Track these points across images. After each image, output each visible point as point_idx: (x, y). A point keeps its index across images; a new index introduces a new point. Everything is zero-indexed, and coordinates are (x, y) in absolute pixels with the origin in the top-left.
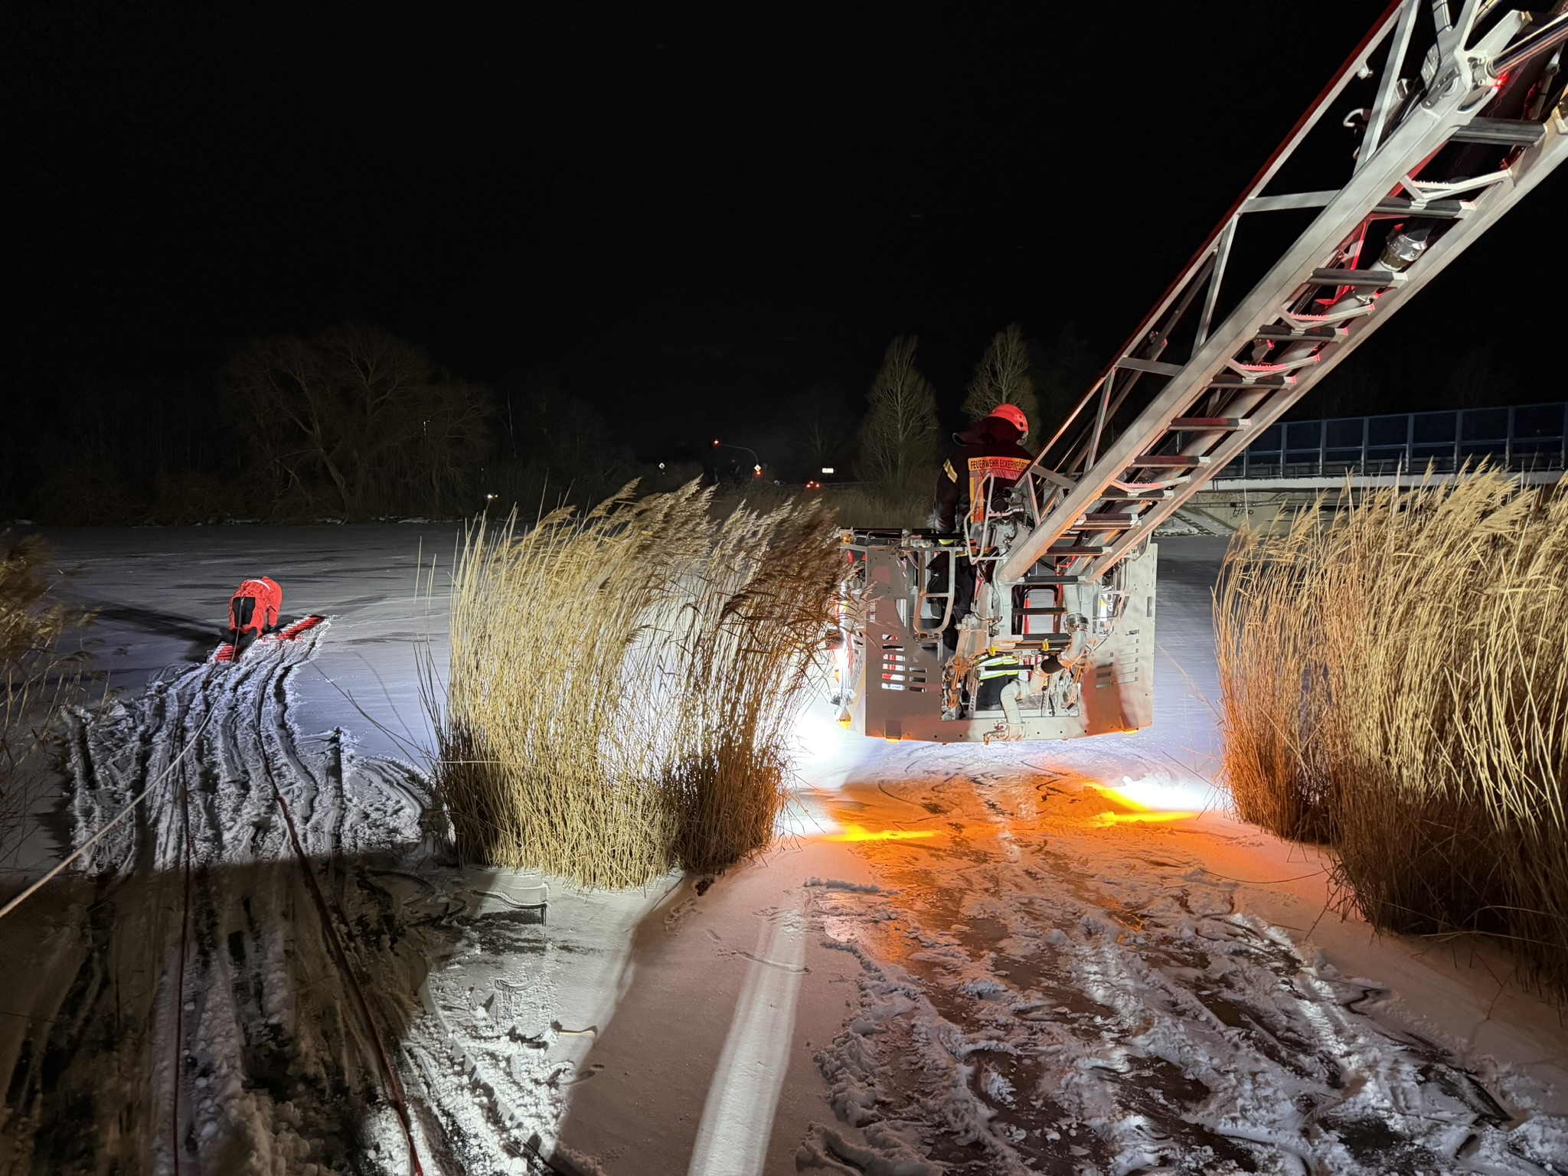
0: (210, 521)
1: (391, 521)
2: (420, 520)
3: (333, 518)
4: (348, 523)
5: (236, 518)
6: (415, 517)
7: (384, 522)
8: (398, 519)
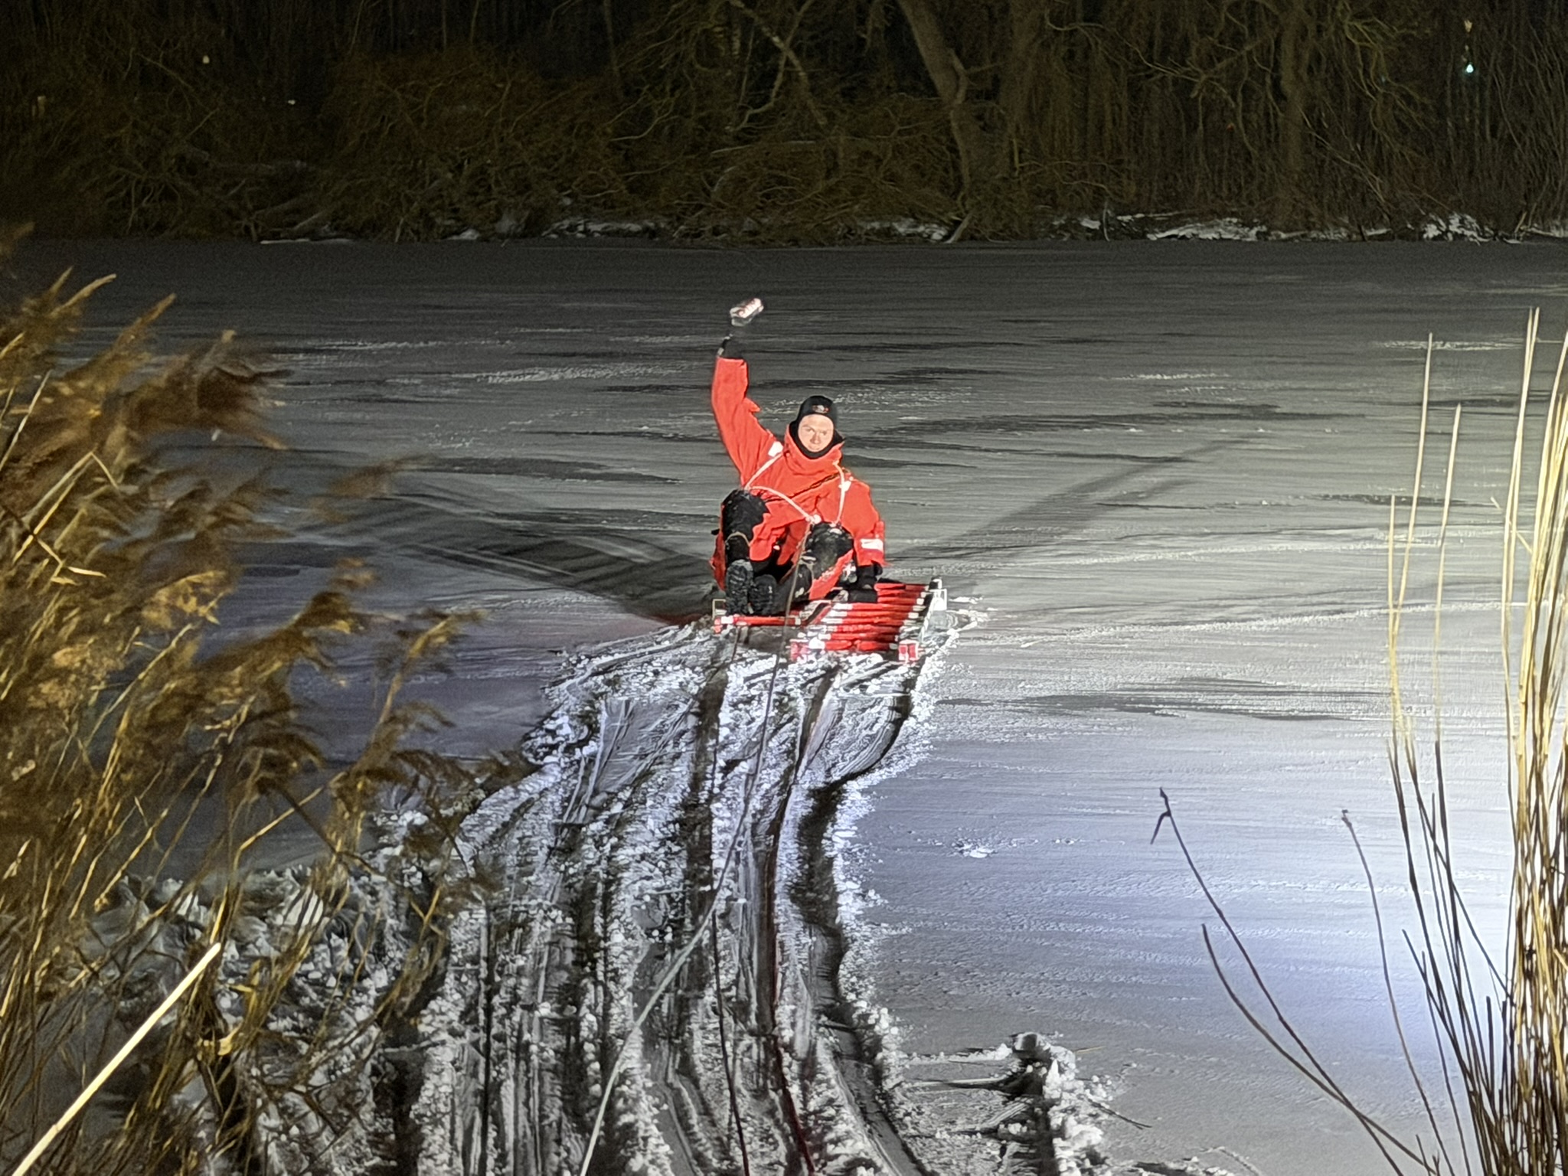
0: (506, 224)
1: (1120, 232)
2: (1226, 230)
3: (916, 215)
4: (970, 236)
5: (587, 214)
6: (1208, 216)
7: (1096, 235)
8: (1147, 224)
